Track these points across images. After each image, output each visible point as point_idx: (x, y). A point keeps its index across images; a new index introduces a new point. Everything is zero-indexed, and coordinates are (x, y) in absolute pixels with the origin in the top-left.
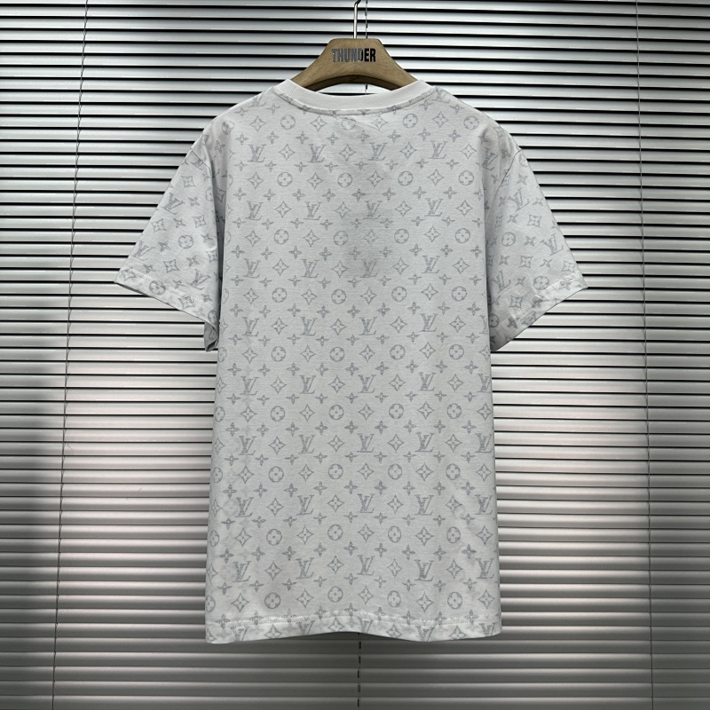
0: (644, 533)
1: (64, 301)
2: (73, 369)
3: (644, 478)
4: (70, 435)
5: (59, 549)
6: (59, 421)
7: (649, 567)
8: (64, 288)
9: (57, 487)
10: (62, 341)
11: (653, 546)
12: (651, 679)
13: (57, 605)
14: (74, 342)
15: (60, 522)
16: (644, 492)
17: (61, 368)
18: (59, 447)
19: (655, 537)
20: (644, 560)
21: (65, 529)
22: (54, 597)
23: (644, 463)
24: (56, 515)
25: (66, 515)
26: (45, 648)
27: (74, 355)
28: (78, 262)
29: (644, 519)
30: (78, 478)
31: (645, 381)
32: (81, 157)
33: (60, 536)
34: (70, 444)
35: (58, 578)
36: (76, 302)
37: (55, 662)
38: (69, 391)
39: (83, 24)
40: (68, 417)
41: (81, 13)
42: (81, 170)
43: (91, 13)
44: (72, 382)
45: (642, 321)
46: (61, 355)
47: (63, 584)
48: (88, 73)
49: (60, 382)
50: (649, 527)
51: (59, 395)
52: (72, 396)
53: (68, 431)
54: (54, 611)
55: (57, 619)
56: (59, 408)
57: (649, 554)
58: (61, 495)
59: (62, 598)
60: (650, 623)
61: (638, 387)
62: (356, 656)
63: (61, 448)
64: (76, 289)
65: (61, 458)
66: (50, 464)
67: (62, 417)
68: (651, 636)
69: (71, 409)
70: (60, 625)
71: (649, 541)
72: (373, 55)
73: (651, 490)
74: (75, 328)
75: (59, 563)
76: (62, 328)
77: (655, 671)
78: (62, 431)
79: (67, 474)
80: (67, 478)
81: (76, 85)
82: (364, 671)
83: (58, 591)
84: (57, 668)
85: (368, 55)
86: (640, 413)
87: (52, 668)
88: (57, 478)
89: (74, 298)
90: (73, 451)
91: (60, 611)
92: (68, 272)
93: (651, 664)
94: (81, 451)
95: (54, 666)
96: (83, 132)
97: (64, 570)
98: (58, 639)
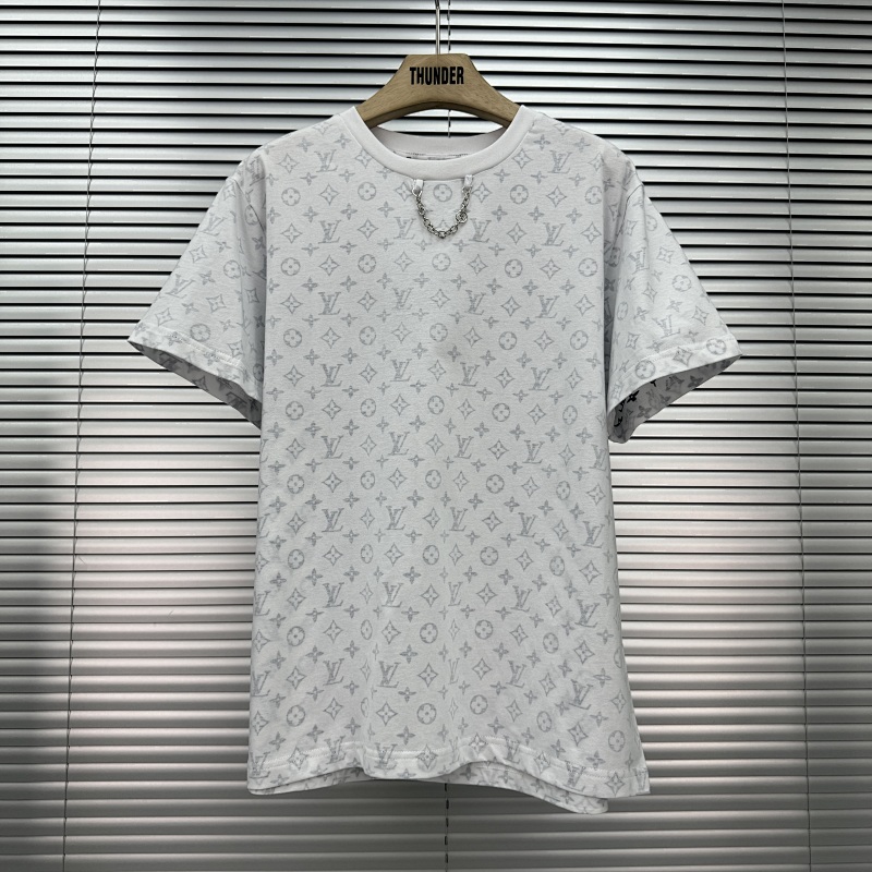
0: (798, 660)
1: (73, 378)
2: (85, 462)
3: (797, 593)
4: (82, 545)
5: (70, 689)
6: (68, 528)
7: (805, 703)
8: (73, 361)
9: (67, 611)
10: (71, 428)
11: (809, 676)
12: (809, 841)
13: (67, 759)
14: (86, 429)
15: (71, 655)
16: (798, 609)
17: (70, 462)
18: (68, 561)
19: (812, 665)
20: (798, 694)
21: (77, 663)
22: (64, 749)
23: (797, 574)
24: (65, 645)
25: (77, 645)
26: (53, 813)
27: (86, 446)
28: (90, 329)
29: (798, 643)
30: (93, 600)
31: (797, 471)
32: (93, 197)
33: (70, 672)
34: (82, 557)
35: (68, 724)
36: (88, 378)
37: (65, 831)
38: (81, 490)
39: (95, 31)
40: (80, 523)
41: (92, 16)
42: (93, 213)
43: (105, 17)
44: (84, 479)
45: (793, 398)
46: (70, 444)
47: (75, 732)
48: (101, 92)
49: (69, 478)
50: (804, 653)
51: (69, 495)
52: (84, 496)
53: (79, 540)
54: (64, 766)
55: (67, 777)
56: (68, 512)
57: (805, 686)
58: (72, 620)
59: (74, 749)
60: (807, 772)
61: (790, 479)
62: (443, 818)
63: (71, 562)
64: (89, 362)
65: (71, 574)
66: (58, 583)
67: (72, 523)
68: (808, 789)
69: (83, 513)
70: (71, 784)
71: (804, 670)
72: (460, 76)
73: (806, 608)
74: (87, 412)
75: (69, 706)
76: (71, 411)
77: (813, 831)
78: (72, 540)
79: (79, 595)
80: (78, 600)
81: (86, 107)
82: (453, 836)
83: (68, 742)
84: (68, 838)
85: (454, 75)
86: (792, 512)
87: (61, 838)
88: (67, 600)
89: (85, 373)
90: (86, 565)
91: (71, 766)
92: (78, 341)
93: (808, 823)
94: (96, 566)
95: (65, 836)
96: (95, 166)
97: (75, 715)
98: (69, 802)
